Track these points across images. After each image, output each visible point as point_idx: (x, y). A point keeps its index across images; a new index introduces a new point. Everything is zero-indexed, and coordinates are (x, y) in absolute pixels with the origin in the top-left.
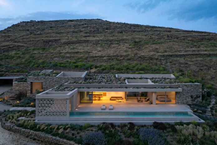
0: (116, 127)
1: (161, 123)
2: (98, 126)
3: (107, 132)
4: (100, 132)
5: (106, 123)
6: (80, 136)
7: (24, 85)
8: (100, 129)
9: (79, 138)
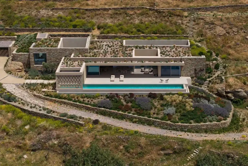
0: (120, 97)
1: (155, 93)
2: (107, 95)
3: (113, 99)
4: (108, 99)
5: (112, 93)
6: (94, 102)
7: (26, 56)
8: (108, 98)
9: (93, 103)
